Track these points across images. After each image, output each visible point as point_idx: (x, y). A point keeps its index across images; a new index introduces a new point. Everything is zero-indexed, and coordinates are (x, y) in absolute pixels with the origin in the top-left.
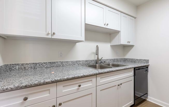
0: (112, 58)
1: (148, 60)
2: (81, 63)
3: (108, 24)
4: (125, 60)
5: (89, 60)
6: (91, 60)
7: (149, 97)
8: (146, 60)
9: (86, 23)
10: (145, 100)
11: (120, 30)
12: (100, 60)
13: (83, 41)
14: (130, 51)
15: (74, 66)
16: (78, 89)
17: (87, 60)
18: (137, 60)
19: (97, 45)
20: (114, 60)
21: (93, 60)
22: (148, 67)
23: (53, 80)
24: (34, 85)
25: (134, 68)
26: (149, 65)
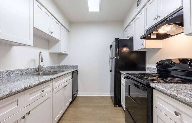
0: (50, 66)
1: (78, 66)
2: (19, 72)
3: (52, 33)
4: (60, 67)
5: (29, 69)
6: (31, 68)
7: (78, 93)
8: (76, 66)
9: (34, 26)
10: (76, 96)
11: (60, 40)
12: (42, 68)
13: (31, 46)
14: (64, 58)
15: (10, 77)
16: (41, 94)
17: (26, 69)
18: (70, 66)
19: (40, 51)
20: (52, 68)
21: (33, 68)
22: (77, 71)
23: (24, 87)
24: (6, 96)
25: (72, 72)
26: (78, 70)
